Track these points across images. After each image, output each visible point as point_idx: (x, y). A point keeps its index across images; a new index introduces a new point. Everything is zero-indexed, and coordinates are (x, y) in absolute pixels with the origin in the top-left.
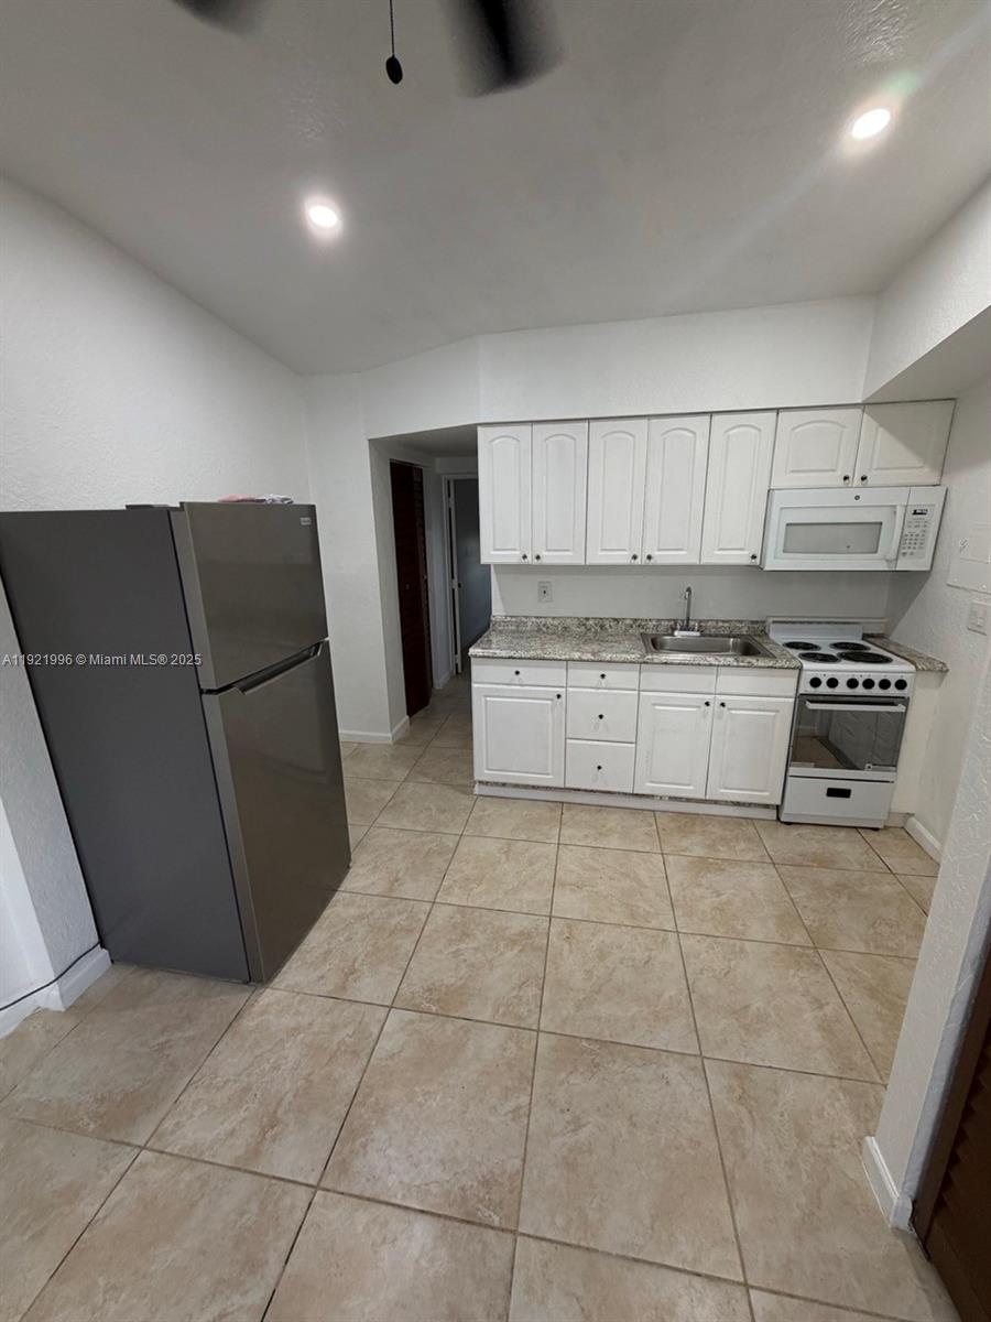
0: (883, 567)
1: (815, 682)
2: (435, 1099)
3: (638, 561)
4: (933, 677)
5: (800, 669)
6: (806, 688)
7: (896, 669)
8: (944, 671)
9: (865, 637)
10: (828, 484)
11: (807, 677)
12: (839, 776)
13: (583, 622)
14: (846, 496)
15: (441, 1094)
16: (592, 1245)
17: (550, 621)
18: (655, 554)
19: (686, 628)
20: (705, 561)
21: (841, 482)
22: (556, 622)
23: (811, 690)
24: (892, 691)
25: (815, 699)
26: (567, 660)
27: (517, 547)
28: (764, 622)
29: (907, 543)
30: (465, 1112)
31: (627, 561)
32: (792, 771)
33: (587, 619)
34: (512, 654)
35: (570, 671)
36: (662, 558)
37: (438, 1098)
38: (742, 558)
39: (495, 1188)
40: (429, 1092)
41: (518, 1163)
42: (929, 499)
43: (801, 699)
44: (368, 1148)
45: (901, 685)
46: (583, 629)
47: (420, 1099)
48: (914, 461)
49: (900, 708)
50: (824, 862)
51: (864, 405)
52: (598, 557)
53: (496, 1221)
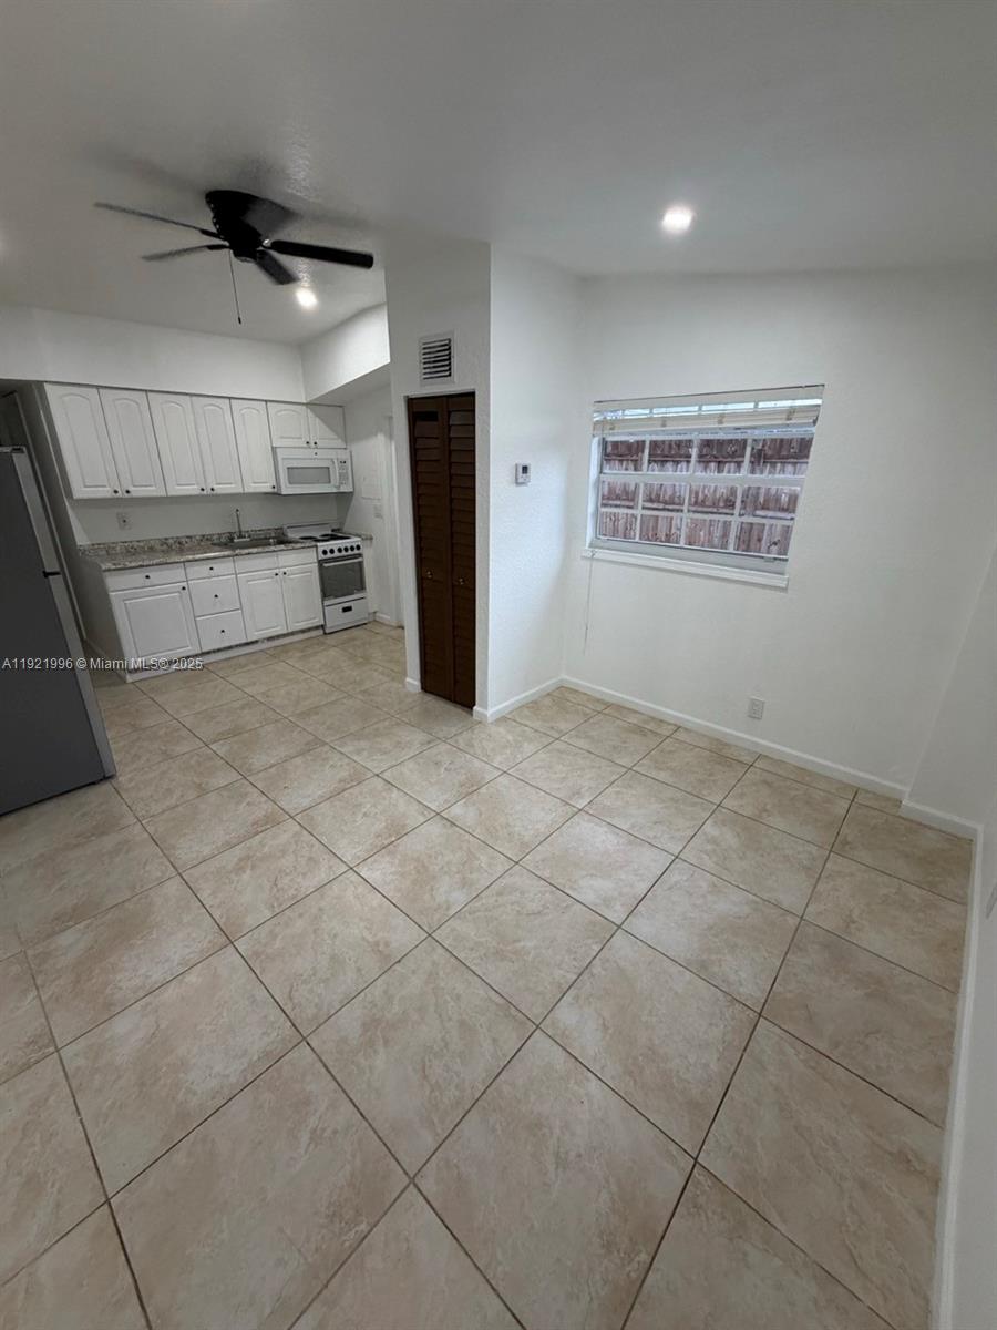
0: (335, 490)
1: (325, 552)
3: (205, 492)
4: (368, 542)
5: (316, 546)
6: (322, 556)
7: (354, 541)
8: (371, 539)
9: (333, 530)
10: (297, 445)
11: (320, 550)
12: (345, 600)
13: (164, 542)
14: (309, 453)
17: (136, 544)
18: (215, 487)
19: (240, 537)
20: (247, 490)
21: (305, 445)
22: (142, 544)
23: (324, 557)
24: (356, 551)
25: (327, 561)
26: (184, 562)
27: (106, 484)
28: (282, 528)
29: (343, 477)
31: (198, 492)
32: (326, 603)
33: (166, 539)
34: (140, 563)
35: (188, 570)
36: (220, 489)
38: (267, 488)
42: (344, 455)
43: (321, 563)
45: (358, 547)
46: (165, 547)
48: (333, 435)
49: (360, 559)
50: (354, 639)
51: (306, 404)
52: (176, 490)
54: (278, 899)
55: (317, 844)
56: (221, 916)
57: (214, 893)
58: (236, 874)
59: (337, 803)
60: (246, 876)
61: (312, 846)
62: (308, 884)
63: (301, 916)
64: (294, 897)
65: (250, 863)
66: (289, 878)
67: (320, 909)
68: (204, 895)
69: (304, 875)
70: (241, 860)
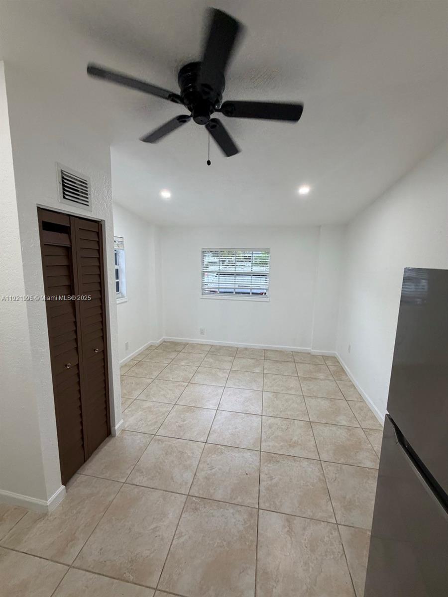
2: (218, 543)
15: (215, 545)
16: (164, 492)
30: (203, 536)
37: (216, 543)
39: (194, 507)
40: (221, 547)
41: (183, 516)
44: (243, 522)
47: (225, 543)
53: (194, 499)
54: (290, 423)
55: (263, 431)
56: (310, 431)
57: (309, 441)
58: (298, 442)
59: (238, 442)
60: (295, 438)
61: (265, 432)
62: (278, 421)
63: (287, 414)
64: (285, 421)
65: (291, 443)
66: (282, 427)
67: (281, 412)
68: (313, 442)
69: (277, 424)
70: (293, 447)
